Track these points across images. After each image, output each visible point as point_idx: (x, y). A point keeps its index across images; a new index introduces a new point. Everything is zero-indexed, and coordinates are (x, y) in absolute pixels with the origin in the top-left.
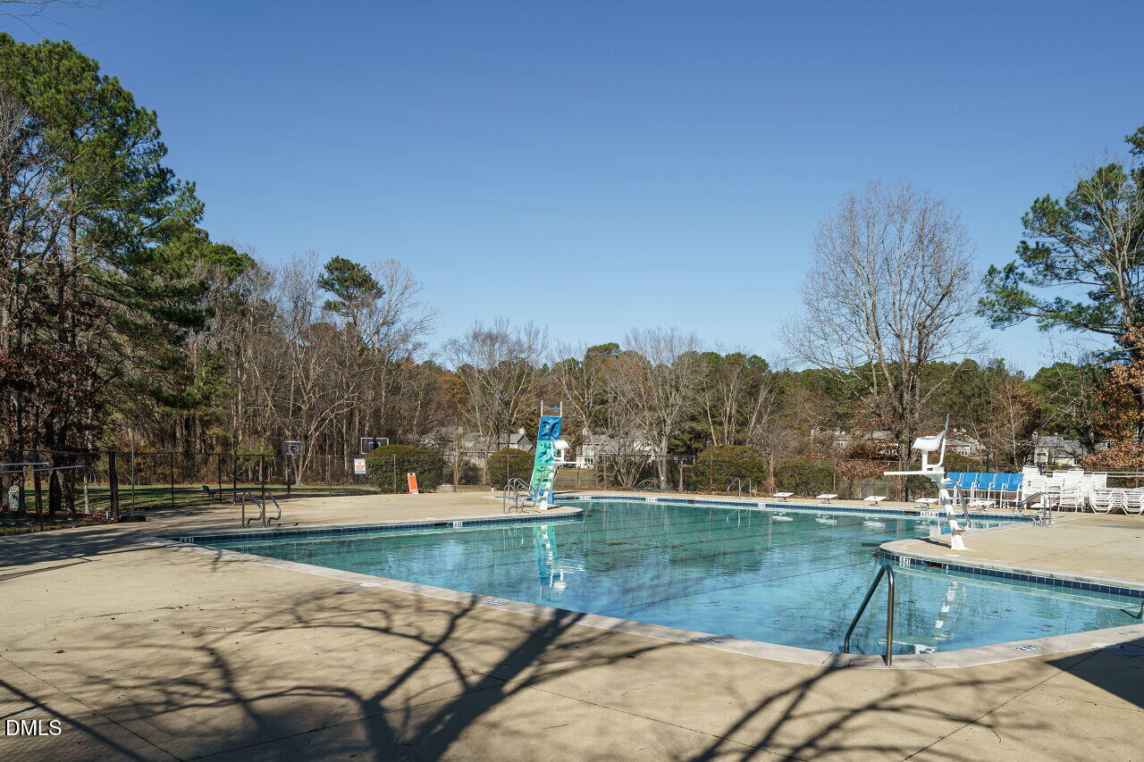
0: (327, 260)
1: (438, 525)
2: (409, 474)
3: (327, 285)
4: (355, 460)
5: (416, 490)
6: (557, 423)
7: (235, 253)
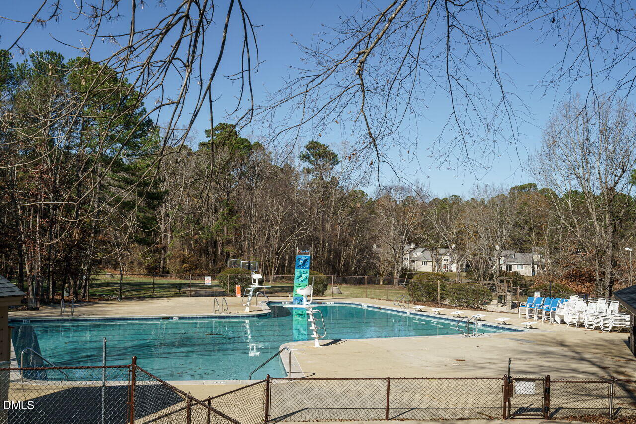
0: (306, 142)
1: (164, 318)
2: (237, 286)
3: (304, 157)
4: (205, 277)
5: (240, 295)
6: (306, 260)
7: (249, 142)
